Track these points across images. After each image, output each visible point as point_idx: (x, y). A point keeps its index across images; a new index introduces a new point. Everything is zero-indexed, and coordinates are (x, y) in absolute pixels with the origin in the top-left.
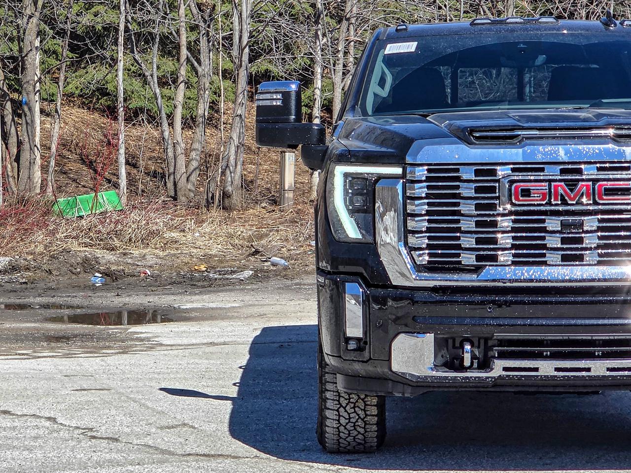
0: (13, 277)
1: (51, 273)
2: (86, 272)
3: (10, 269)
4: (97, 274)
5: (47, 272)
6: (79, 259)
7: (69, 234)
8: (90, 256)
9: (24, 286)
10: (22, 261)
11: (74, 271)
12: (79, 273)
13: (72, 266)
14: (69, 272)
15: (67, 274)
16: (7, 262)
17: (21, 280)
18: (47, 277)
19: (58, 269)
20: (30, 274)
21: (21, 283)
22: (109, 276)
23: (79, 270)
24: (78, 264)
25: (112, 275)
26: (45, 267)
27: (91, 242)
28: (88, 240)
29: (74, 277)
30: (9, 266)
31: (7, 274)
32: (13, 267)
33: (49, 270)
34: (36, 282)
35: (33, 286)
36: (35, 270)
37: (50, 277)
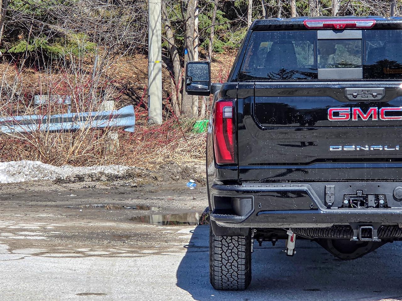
0: (127, 182)
1: (157, 179)
2: (183, 179)
3: (127, 176)
4: (192, 181)
5: (154, 178)
6: (180, 169)
7: (185, 149)
8: (190, 166)
9: (134, 189)
10: (137, 170)
11: (174, 178)
12: (178, 179)
13: (173, 174)
14: (170, 178)
15: (168, 180)
16: (126, 171)
17: (133, 184)
18: (153, 182)
19: (162, 176)
20: (141, 180)
21: (132, 187)
22: (200, 182)
23: (178, 177)
24: (178, 173)
25: (201, 181)
26: (152, 175)
27: (200, 155)
28: (197, 154)
29: (174, 182)
30: (127, 173)
31: (124, 179)
32: (129, 174)
33: (155, 177)
34: (144, 186)
35: (141, 189)
36: (145, 177)
37: (155, 182)
